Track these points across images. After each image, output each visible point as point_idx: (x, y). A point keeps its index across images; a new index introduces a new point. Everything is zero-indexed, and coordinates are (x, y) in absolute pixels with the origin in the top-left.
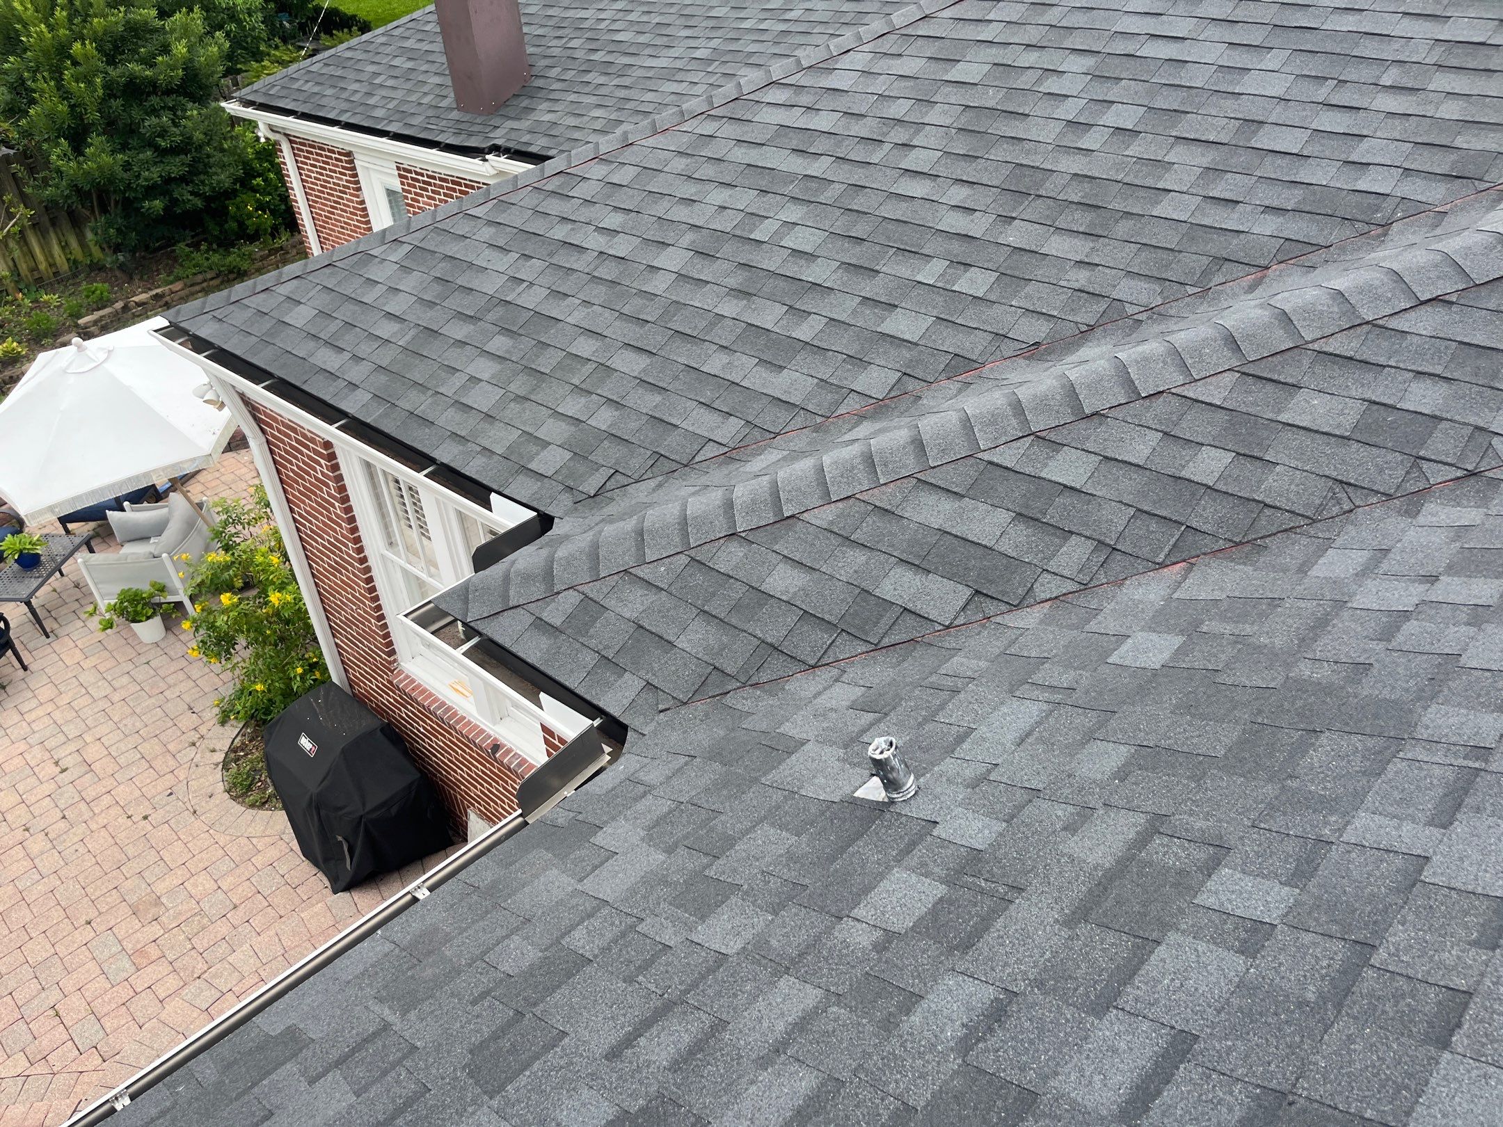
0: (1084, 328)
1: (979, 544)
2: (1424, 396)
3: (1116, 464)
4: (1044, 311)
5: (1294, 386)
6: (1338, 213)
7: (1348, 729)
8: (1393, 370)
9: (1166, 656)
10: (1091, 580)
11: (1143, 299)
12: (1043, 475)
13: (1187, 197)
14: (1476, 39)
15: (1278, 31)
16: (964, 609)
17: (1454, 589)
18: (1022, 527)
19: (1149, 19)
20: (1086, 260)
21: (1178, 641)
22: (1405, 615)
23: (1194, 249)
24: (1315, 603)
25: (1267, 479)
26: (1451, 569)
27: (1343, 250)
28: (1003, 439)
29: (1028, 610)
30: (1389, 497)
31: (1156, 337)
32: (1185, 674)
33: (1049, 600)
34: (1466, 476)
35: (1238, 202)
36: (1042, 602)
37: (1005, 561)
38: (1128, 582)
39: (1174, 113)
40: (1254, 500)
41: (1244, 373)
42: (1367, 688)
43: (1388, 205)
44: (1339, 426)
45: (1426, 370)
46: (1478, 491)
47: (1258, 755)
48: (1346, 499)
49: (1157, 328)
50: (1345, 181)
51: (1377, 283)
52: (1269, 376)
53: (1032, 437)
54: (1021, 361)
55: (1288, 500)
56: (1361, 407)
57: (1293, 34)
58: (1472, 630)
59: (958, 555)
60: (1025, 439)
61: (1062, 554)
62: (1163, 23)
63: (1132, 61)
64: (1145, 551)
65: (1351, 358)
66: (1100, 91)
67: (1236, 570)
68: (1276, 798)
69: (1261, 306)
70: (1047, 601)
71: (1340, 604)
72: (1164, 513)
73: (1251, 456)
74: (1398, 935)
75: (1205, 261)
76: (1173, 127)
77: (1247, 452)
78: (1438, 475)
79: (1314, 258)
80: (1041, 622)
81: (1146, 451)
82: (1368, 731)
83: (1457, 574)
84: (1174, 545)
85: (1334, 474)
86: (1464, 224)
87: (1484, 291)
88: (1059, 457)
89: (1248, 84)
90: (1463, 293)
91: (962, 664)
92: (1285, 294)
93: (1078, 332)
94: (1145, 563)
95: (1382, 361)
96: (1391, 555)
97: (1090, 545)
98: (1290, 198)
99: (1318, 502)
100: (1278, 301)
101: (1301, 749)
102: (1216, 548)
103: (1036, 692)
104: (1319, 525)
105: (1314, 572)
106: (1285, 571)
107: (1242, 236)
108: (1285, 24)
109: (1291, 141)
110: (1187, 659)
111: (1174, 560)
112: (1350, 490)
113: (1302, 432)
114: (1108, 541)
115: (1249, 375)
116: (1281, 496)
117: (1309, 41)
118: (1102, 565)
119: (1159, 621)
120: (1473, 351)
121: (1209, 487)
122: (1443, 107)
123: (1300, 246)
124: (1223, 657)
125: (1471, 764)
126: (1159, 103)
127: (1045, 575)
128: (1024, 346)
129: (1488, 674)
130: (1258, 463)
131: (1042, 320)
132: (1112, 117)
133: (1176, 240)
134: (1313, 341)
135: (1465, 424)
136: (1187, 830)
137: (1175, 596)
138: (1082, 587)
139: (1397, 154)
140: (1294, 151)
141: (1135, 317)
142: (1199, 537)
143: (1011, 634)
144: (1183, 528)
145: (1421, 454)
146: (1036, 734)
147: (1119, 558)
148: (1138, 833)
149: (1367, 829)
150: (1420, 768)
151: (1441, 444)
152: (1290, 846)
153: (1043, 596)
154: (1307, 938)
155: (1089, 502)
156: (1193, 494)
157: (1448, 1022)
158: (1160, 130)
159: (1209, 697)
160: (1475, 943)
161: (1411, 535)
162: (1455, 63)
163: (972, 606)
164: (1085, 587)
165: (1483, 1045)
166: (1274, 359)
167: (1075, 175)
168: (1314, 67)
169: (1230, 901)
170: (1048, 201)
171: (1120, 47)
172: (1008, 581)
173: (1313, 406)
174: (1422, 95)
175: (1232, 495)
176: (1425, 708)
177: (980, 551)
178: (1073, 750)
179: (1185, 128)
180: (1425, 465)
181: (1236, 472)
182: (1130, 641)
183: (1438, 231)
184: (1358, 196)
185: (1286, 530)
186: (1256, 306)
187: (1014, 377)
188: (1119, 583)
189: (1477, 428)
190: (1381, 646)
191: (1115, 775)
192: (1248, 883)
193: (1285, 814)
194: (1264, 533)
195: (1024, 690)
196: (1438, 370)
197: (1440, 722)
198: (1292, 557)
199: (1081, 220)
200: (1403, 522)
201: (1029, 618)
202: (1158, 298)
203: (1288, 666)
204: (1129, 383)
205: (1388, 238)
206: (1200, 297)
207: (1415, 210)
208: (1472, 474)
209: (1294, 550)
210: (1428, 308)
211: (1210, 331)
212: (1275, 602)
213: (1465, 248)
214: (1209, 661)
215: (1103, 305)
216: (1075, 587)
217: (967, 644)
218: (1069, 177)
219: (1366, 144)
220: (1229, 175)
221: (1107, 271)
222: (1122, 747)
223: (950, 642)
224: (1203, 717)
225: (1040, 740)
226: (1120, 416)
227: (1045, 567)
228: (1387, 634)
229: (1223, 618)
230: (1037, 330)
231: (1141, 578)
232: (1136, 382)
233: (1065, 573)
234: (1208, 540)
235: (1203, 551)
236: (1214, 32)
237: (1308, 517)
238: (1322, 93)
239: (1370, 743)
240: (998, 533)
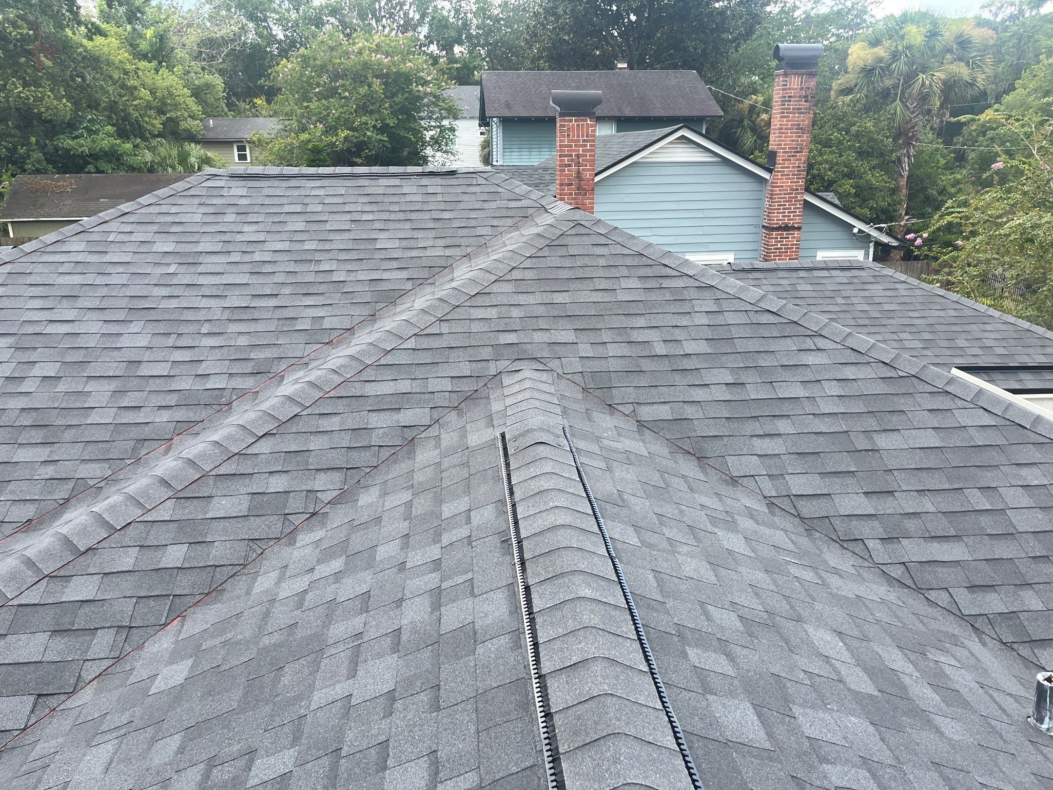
0: (62, 502)
1: (29, 663)
2: (277, 483)
3: (114, 575)
4: (28, 498)
5: (209, 497)
6: (201, 403)
7: (297, 658)
8: (258, 475)
9: (185, 673)
10: (121, 653)
11: (99, 474)
12: (63, 599)
13: (107, 409)
14: (243, 305)
15: (132, 311)
16: (32, 712)
17: (324, 570)
18: (59, 638)
19: (43, 312)
20: (49, 459)
21: (189, 662)
22: (305, 592)
23: (122, 438)
24: (260, 606)
25: (211, 552)
26: (319, 562)
27: (211, 421)
28: (25, 587)
29: (82, 691)
30: (279, 539)
31: (115, 493)
32: (201, 677)
33: (95, 678)
34: (311, 516)
35: (141, 407)
36: (91, 682)
37: (53, 667)
38: (146, 644)
39: (82, 364)
40: (208, 566)
41: (177, 498)
42: (300, 633)
43: (227, 393)
44: (240, 511)
45: (274, 470)
46: (319, 522)
47: (257, 696)
48: (258, 548)
49: (113, 489)
50: (199, 385)
51: (234, 433)
52: (193, 496)
53: (47, 578)
54: (19, 535)
55: (227, 559)
56: (248, 498)
57: (143, 312)
58: (337, 585)
59: (16, 676)
60: (42, 581)
61: (94, 645)
62: (56, 313)
63: (40, 337)
64: (152, 620)
65: (234, 474)
66: (25, 357)
67: (211, 609)
68: (272, 710)
69: (175, 460)
70: (94, 680)
71: (273, 601)
72: (156, 593)
73: (198, 542)
74: (350, 735)
75: (132, 443)
76: (83, 371)
77: (195, 541)
78: (297, 520)
79: (196, 429)
80: (95, 694)
81: (131, 561)
82: (306, 654)
83: (323, 563)
84: (169, 610)
85: (247, 537)
86: (268, 395)
87: (288, 424)
88: (71, 584)
89: (124, 342)
90: (279, 428)
91: (44, 748)
92: (187, 450)
93: (58, 505)
94: (154, 627)
95: (251, 471)
96: (289, 567)
97: (113, 631)
98: (172, 400)
99: (243, 554)
100: (184, 454)
101: (276, 681)
102: (196, 601)
103: (107, 737)
104: (248, 566)
105: (254, 591)
106: (238, 597)
107: (150, 425)
108: (136, 307)
109: (161, 369)
110: (199, 668)
111: (172, 618)
112: (258, 542)
113: (222, 520)
114: (124, 624)
115: (180, 498)
116: (222, 558)
117: (153, 315)
118: (125, 641)
119: (175, 657)
120: (292, 454)
121: (179, 568)
122: (239, 340)
123: (186, 424)
124: (220, 657)
125: (356, 644)
126: (68, 359)
127: (87, 663)
128: (20, 524)
129: (350, 601)
130: (204, 545)
131: (28, 505)
132: (37, 371)
133: (109, 435)
134: (211, 471)
135: (301, 491)
136: (230, 755)
137: (180, 638)
138: (116, 660)
139: (224, 367)
140: (165, 374)
141: (97, 486)
142: (183, 599)
143: (75, 712)
144: (171, 597)
145: (286, 512)
146: (115, 760)
147: (136, 631)
148: (202, 775)
149: (320, 698)
150: (335, 658)
151: (295, 504)
152: (286, 729)
153: (90, 678)
154: (309, 765)
155: (103, 605)
156: (171, 575)
157: (384, 758)
158: (75, 374)
159: (218, 681)
160: (384, 717)
161: (296, 554)
162: (236, 317)
163: (39, 707)
164: (118, 659)
165: (400, 757)
166: (193, 485)
167: (23, 409)
168: (161, 328)
169: (265, 775)
170: (7, 428)
171: (30, 329)
172: (61, 678)
173: (223, 504)
174: (226, 336)
175: (195, 567)
176: (328, 630)
177: (32, 668)
178: (143, 756)
179: (90, 371)
180: (290, 517)
181: (193, 554)
182: (159, 676)
183: (257, 401)
184: (209, 392)
185: (232, 576)
186: (172, 461)
187: (18, 546)
188: (141, 647)
189: (308, 491)
190: (299, 611)
191: (177, 753)
192: (272, 760)
193: (279, 715)
194: (220, 582)
195: (99, 739)
196: (280, 468)
197: (336, 632)
198: (240, 589)
199: (37, 436)
200: (289, 550)
201: (86, 696)
202: (109, 471)
203: (257, 643)
204: (105, 524)
205: (233, 410)
206: (137, 464)
207: (242, 393)
208: (313, 514)
209: (240, 585)
210: (264, 439)
211: (149, 480)
212: (238, 615)
213: (272, 406)
214: (213, 663)
215: (71, 484)
216: (111, 662)
217: (43, 734)
218: (18, 411)
219: (204, 364)
220: (130, 393)
221: (67, 463)
222: (176, 736)
223: (29, 738)
224: (219, 693)
225: (120, 761)
226: (107, 546)
227: (85, 658)
228: (300, 605)
229: (213, 636)
230: (28, 512)
231: (155, 638)
232: (111, 522)
233: (101, 656)
234: (189, 598)
235: (188, 605)
236: (90, 315)
237: (241, 565)
238: (171, 341)
239: (309, 659)
240: (42, 650)
